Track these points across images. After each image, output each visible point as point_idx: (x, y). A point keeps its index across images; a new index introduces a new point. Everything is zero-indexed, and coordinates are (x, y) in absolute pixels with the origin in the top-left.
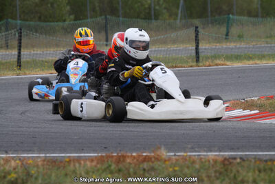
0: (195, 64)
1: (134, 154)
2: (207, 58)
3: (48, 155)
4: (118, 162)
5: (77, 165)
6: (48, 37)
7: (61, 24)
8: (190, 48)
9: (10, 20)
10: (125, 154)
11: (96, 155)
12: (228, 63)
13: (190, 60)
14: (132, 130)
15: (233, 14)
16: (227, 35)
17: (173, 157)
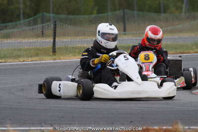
1: (156, 128)
7: (86, 16)
9: (45, 13)
13: (194, 47)
17: (188, 130)
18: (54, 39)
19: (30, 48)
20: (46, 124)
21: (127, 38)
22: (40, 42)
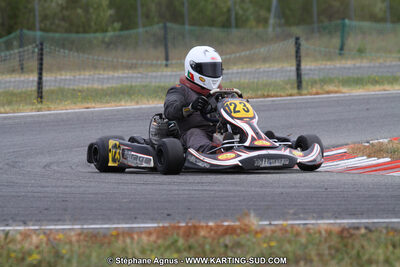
0: (295, 91)
1: (211, 224)
2: (314, 83)
3: (85, 227)
4: (188, 236)
5: (128, 240)
6: (81, 55)
7: (99, 35)
8: (289, 68)
9: (25, 31)
10: (197, 224)
11: (155, 225)
12: (344, 90)
13: (288, 87)
14: (208, 188)
15: (350, 19)
16: (342, 49)
17: (268, 228)
18: (40, 74)
20: (14, 221)
21: (169, 73)
22: (15, 82)
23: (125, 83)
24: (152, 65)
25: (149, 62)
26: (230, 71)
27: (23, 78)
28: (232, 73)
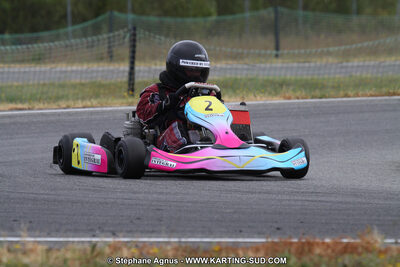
1: (328, 240)
3: (183, 240)
4: (301, 254)
7: (200, 20)
9: (116, 13)
10: (312, 240)
11: (263, 240)
14: (323, 199)
17: (394, 247)
18: (132, 64)
19: (83, 81)
20: (103, 231)
21: (279, 65)
22: (103, 71)
23: (228, 76)
24: (259, 55)
25: (257, 51)
26: (350, 64)
27: (112, 67)
28: (352, 67)
